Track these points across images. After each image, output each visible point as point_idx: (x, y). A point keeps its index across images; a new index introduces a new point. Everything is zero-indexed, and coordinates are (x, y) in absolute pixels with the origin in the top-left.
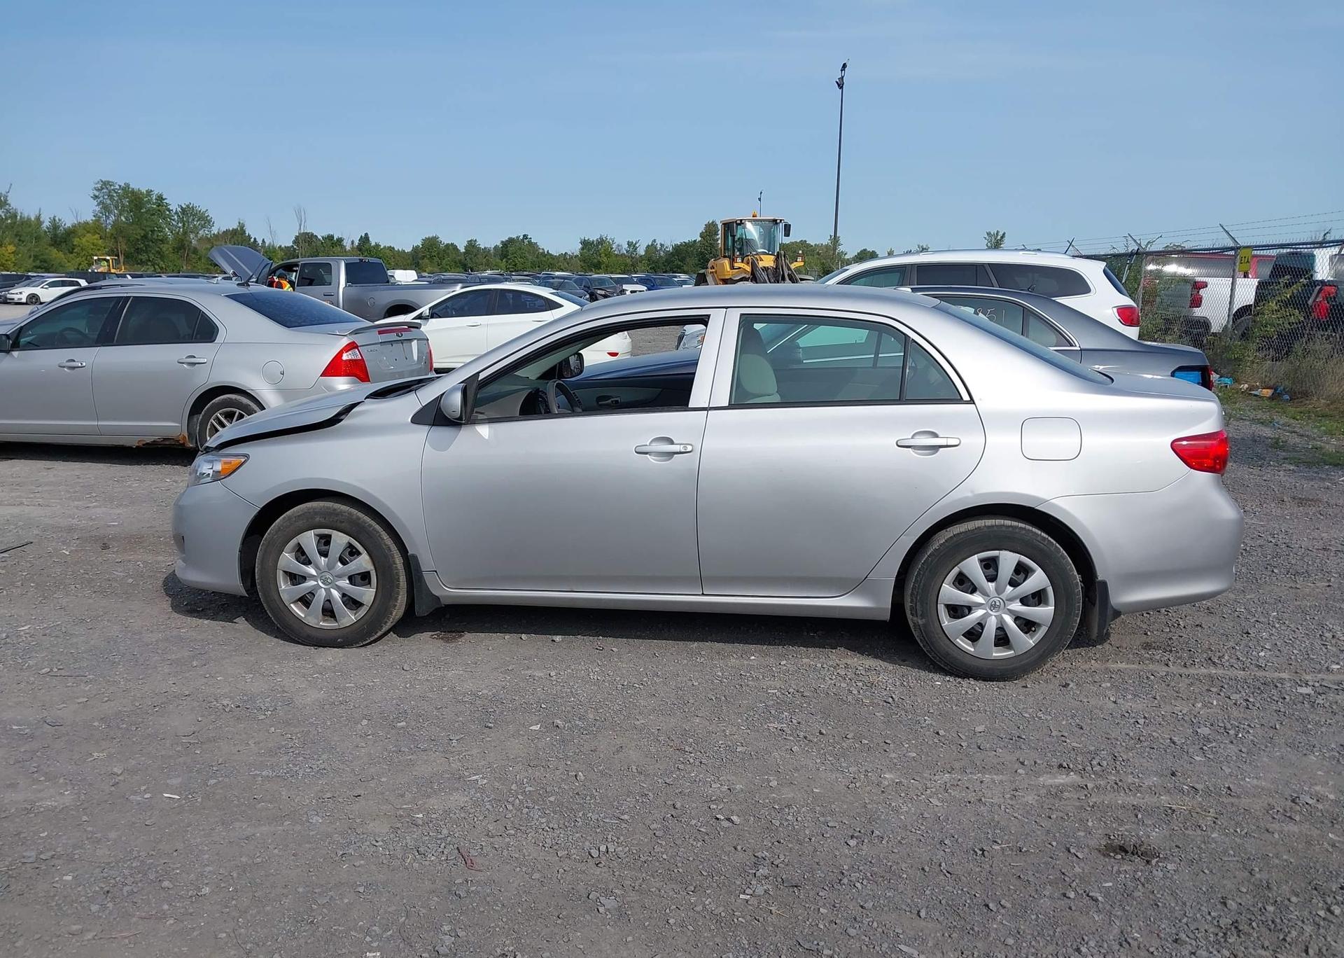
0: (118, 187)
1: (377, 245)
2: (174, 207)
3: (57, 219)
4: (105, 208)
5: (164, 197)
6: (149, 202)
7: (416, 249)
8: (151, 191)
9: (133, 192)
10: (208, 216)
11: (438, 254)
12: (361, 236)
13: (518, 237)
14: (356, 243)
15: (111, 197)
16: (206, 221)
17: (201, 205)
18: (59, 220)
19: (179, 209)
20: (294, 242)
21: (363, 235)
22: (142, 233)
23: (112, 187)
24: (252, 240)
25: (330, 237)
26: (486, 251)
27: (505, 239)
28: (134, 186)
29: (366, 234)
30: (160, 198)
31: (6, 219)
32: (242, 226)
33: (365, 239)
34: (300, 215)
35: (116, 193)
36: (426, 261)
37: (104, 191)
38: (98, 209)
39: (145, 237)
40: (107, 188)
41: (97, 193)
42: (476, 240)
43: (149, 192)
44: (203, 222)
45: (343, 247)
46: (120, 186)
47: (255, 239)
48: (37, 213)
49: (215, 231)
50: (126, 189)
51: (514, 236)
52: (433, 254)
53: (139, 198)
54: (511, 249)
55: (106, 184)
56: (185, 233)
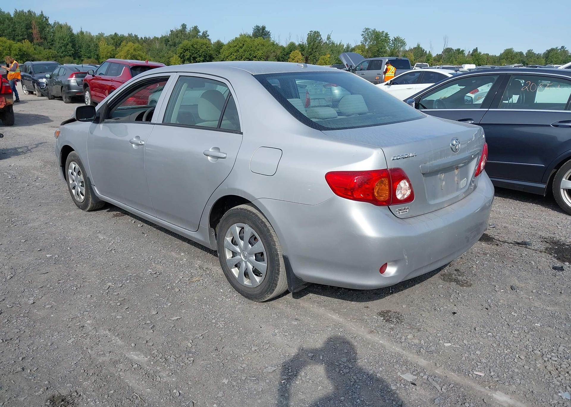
0: (371, 30)
1: (480, 53)
2: (391, 38)
3: (349, 44)
4: (366, 40)
5: (388, 34)
6: (382, 36)
7: (501, 55)
8: (384, 31)
9: (377, 32)
10: (405, 41)
11: (511, 57)
12: (474, 49)
13: (557, 48)
14: (471, 52)
15: (368, 35)
16: (403, 43)
17: (402, 37)
18: (350, 45)
19: (394, 39)
20: (443, 52)
21: (475, 48)
22: (377, 49)
23: (369, 31)
24: (425, 51)
25: (459, 50)
26: (538, 56)
27: (549, 48)
28: (377, 30)
29: (477, 48)
30: (387, 34)
31: (329, 44)
32: (418, 46)
33: (476, 50)
34: (445, 39)
35: (370, 33)
36: (504, 60)
37: (366, 32)
38: (363, 39)
39: (378, 51)
40: (367, 31)
41: (363, 33)
42: (532, 50)
43: (383, 32)
44: (402, 44)
45: (464, 54)
46: (372, 30)
47: (426, 51)
48: (340, 42)
49: (407, 48)
50: (374, 31)
51: (554, 47)
52: (508, 57)
53: (378, 34)
54: (551, 54)
55: (367, 29)
56: (394, 49)
